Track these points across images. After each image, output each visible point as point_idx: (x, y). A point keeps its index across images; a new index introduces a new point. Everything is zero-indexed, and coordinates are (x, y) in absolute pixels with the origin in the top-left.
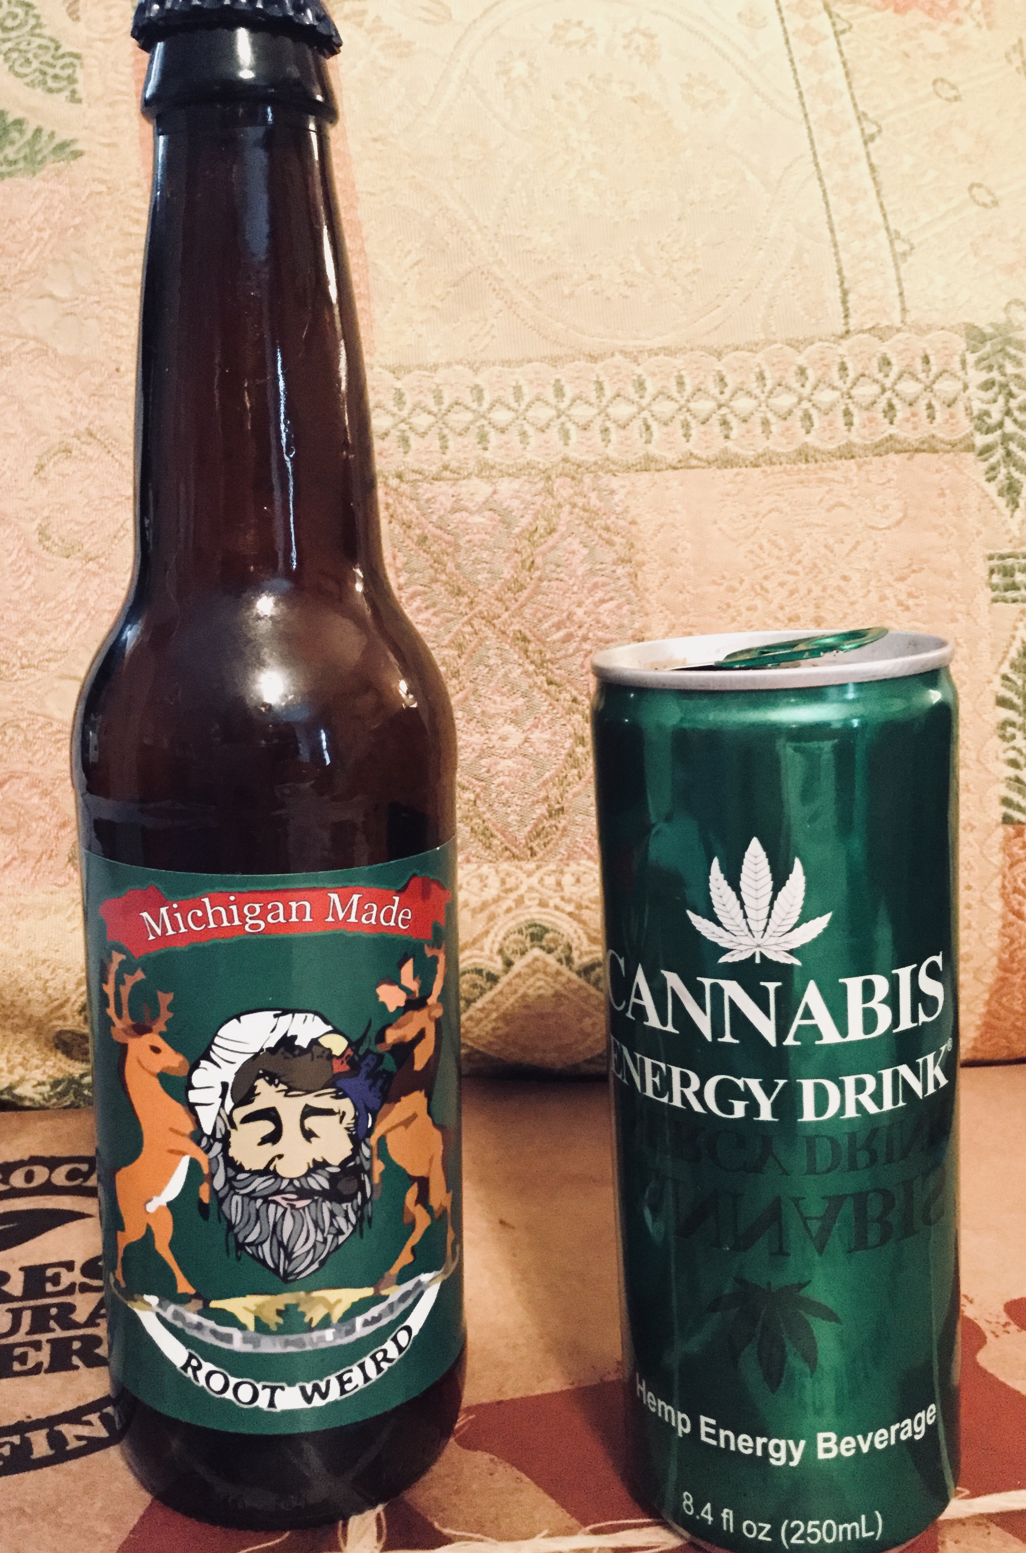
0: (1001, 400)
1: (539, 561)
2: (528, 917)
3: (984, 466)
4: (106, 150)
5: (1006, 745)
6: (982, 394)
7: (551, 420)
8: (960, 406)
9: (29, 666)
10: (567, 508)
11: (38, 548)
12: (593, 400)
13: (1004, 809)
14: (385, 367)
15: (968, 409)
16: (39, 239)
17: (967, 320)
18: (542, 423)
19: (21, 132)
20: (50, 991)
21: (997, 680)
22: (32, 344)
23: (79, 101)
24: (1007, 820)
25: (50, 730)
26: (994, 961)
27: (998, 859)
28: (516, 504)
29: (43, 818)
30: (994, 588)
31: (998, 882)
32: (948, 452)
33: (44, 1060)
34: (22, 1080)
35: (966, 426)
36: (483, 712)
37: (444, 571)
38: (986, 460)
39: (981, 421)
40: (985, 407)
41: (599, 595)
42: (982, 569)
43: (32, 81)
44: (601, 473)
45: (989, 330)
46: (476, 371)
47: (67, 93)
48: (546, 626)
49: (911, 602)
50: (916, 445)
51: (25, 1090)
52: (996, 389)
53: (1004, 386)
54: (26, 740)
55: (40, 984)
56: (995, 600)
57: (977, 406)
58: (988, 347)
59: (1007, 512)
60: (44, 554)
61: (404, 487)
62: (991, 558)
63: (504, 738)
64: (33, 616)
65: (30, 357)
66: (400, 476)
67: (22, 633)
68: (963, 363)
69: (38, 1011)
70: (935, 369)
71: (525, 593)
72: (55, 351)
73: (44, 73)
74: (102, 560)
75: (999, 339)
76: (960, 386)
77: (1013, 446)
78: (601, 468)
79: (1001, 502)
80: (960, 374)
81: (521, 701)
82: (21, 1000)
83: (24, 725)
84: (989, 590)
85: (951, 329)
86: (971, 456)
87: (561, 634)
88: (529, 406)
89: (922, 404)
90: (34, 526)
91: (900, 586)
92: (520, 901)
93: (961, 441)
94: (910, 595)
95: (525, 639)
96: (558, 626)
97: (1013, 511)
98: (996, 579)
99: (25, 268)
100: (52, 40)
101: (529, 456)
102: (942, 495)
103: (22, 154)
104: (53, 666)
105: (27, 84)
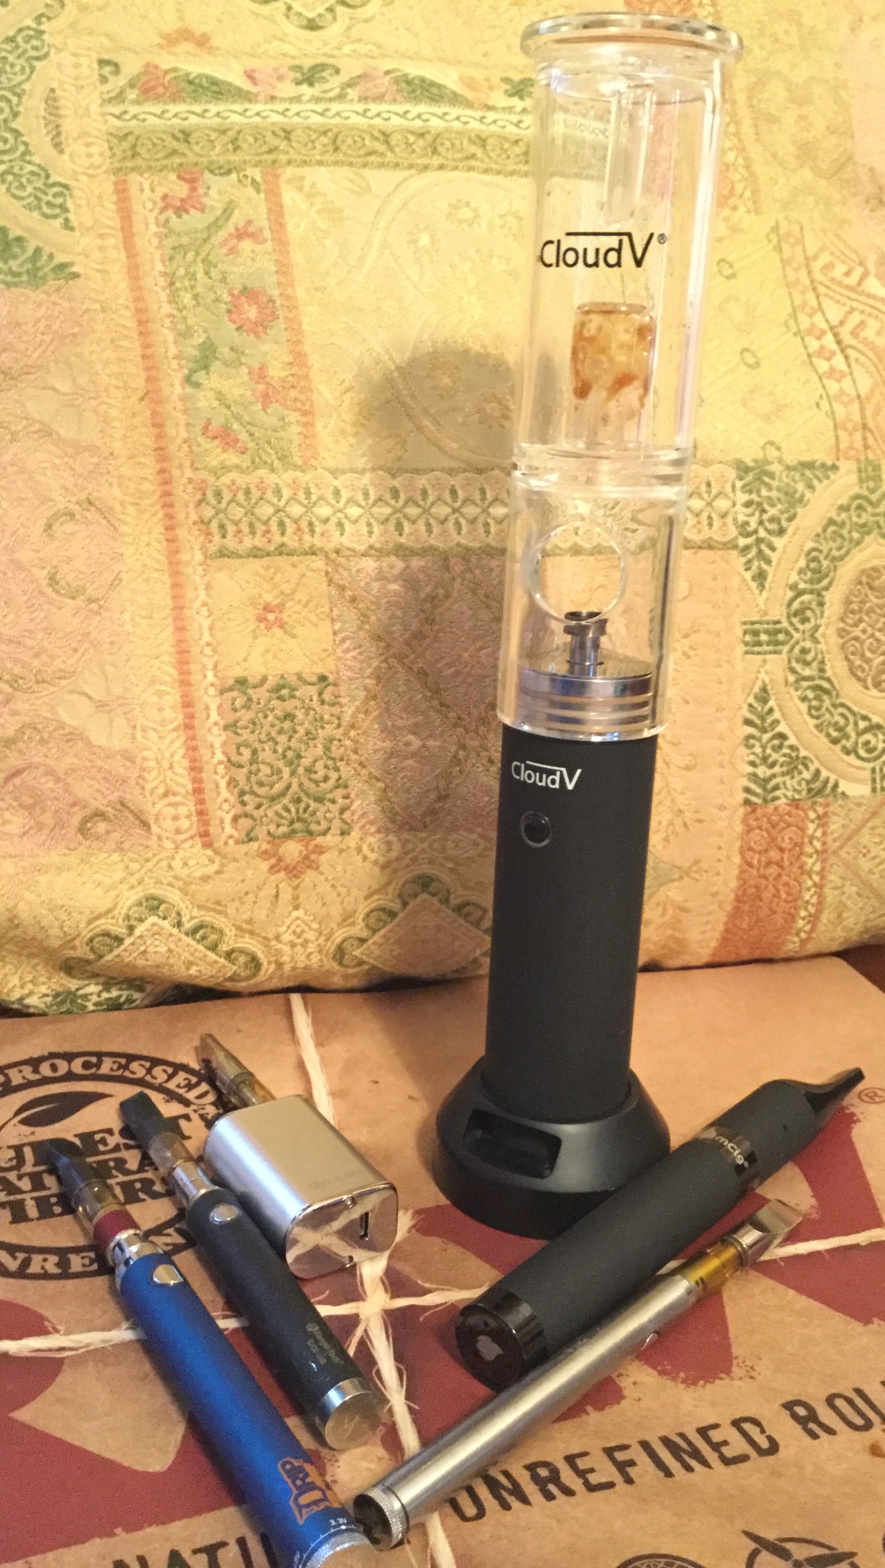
0: (757, 514)
1: (437, 618)
2: (420, 872)
3: (743, 560)
4: (98, 275)
5: (748, 751)
6: (744, 510)
7: (448, 515)
8: (729, 519)
9: (43, 681)
10: (459, 580)
11: (49, 591)
12: (479, 502)
13: (745, 795)
14: (326, 469)
15: (735, 520)
16: (42, 341)
17: (738, 456)
18: (442, 517)
19: (23, 249)
20: (65, 929)
21: (745, 707)
22: (36, 427)
23: (72, 229)
24: (747, 802)
25: (62, 732)
26: (732, 896)
27: (739, 828)
28: (421, 576)
29: (57, 799)
30: (746, 644)
31: (738, 844)
32: (720, 549)
33: (49, 979)
34: (31, 993)
35: (733, 532)
36: (393, 726)
37: (368, 623)
38: (744, 556)
39: (743, 529)
40: (746, 519)
41: (479, 644)
42: (739, 631)
43: (29, 204)
44: (483, 556)
45: (751, 464)
46: (394, 476)
47: (60, 220)
48: (440, 665)
49: (691, 653)
50: (699, 543)
51: (33, 1001)
52: (754, 506)
53: (759, 504)
54: (42, 739)
55: (57, 923)
56: (747, 653)
57: (741, 518)
58: (750, 477)
59: (757, 592)
60: (54, 595)
61: (342, 560)
62: (745, 623)
63: (408, 744)
64: (45, 644)
65: (36, 436)
66: (337, 552)
67: (36, 655)
68: (734, 487)
69: (55, 943)
70: (714, 491)
71: (428, 641)
72: (58, 434)
73: (37, 198)
74: (102, 602)
75: (758, 471)
76: (730, 504)
77: (763, 547)
78: (484, 552)
79: (754, 585)
80: (731, 495)
81: (420, 718)
82: (40, 936)
83: (40, 727)
84: (742, 646)
85: (727, 463)
86: (735, 553)
87: (452, 670)
88: (433, 504)
89: (705, 515)
90: (45, 573)
91: (685, 641)
92: (414, 860)
93: (729, 542)
94: (691, 648)
95: (426, 674)
96: (449, 665)
97: (761, 591)
98: (748, 638)
99: (30, 363)
100: (42, 168)
101: (432, 542)
102: (715, 579)
103: (24, 269)
104: (63, 683)
105: (24, 206)
